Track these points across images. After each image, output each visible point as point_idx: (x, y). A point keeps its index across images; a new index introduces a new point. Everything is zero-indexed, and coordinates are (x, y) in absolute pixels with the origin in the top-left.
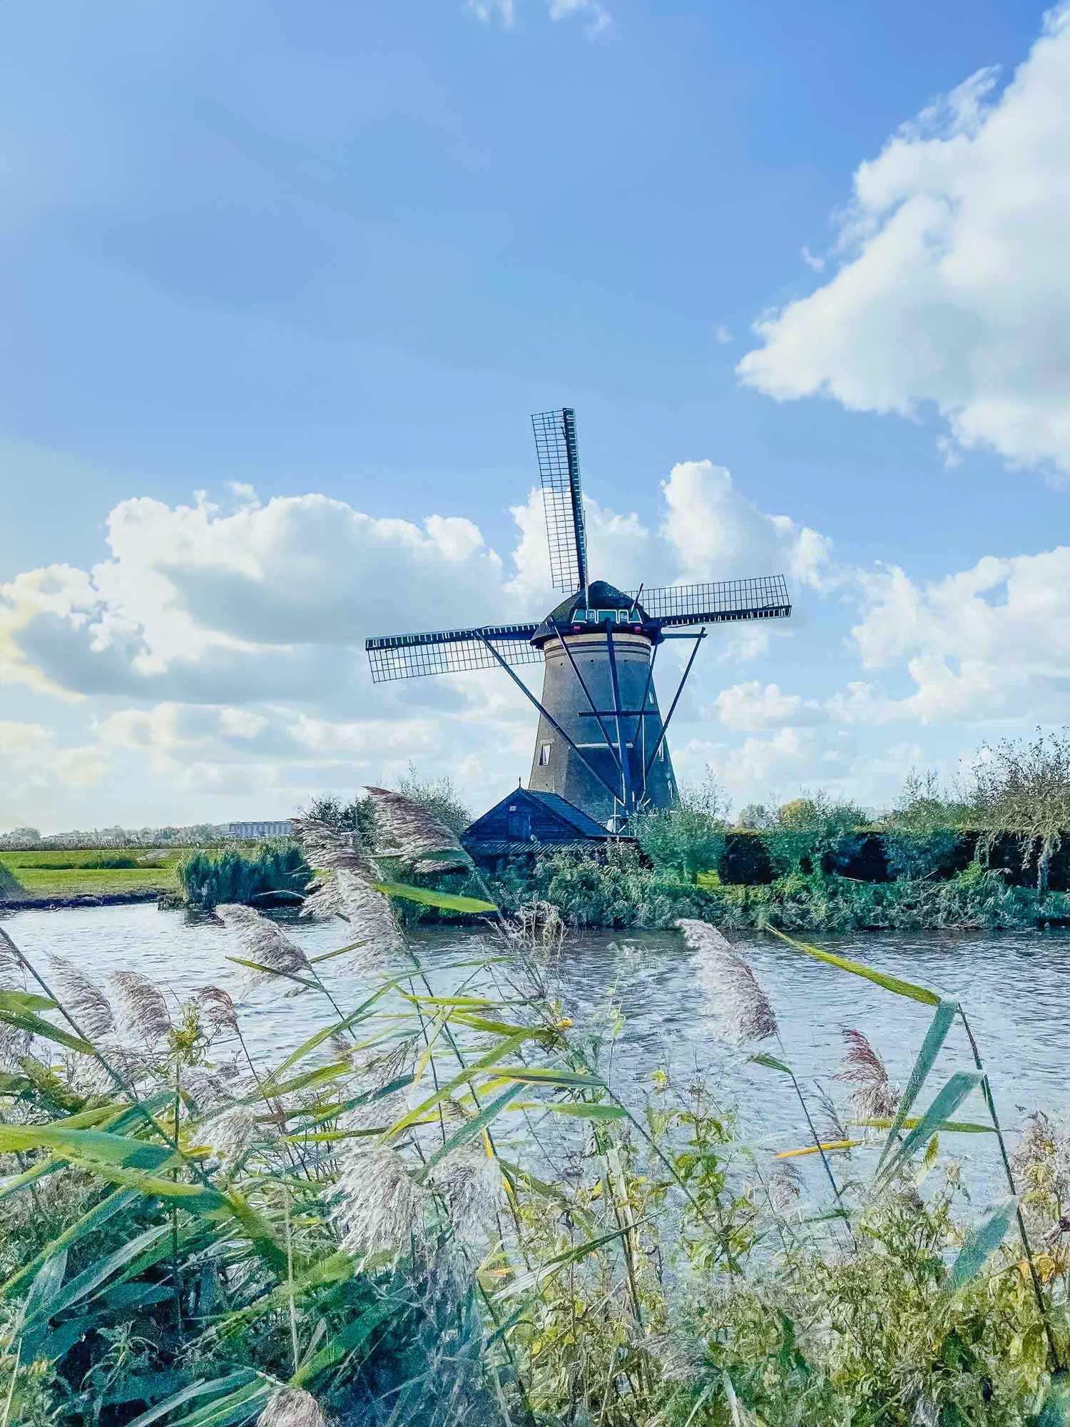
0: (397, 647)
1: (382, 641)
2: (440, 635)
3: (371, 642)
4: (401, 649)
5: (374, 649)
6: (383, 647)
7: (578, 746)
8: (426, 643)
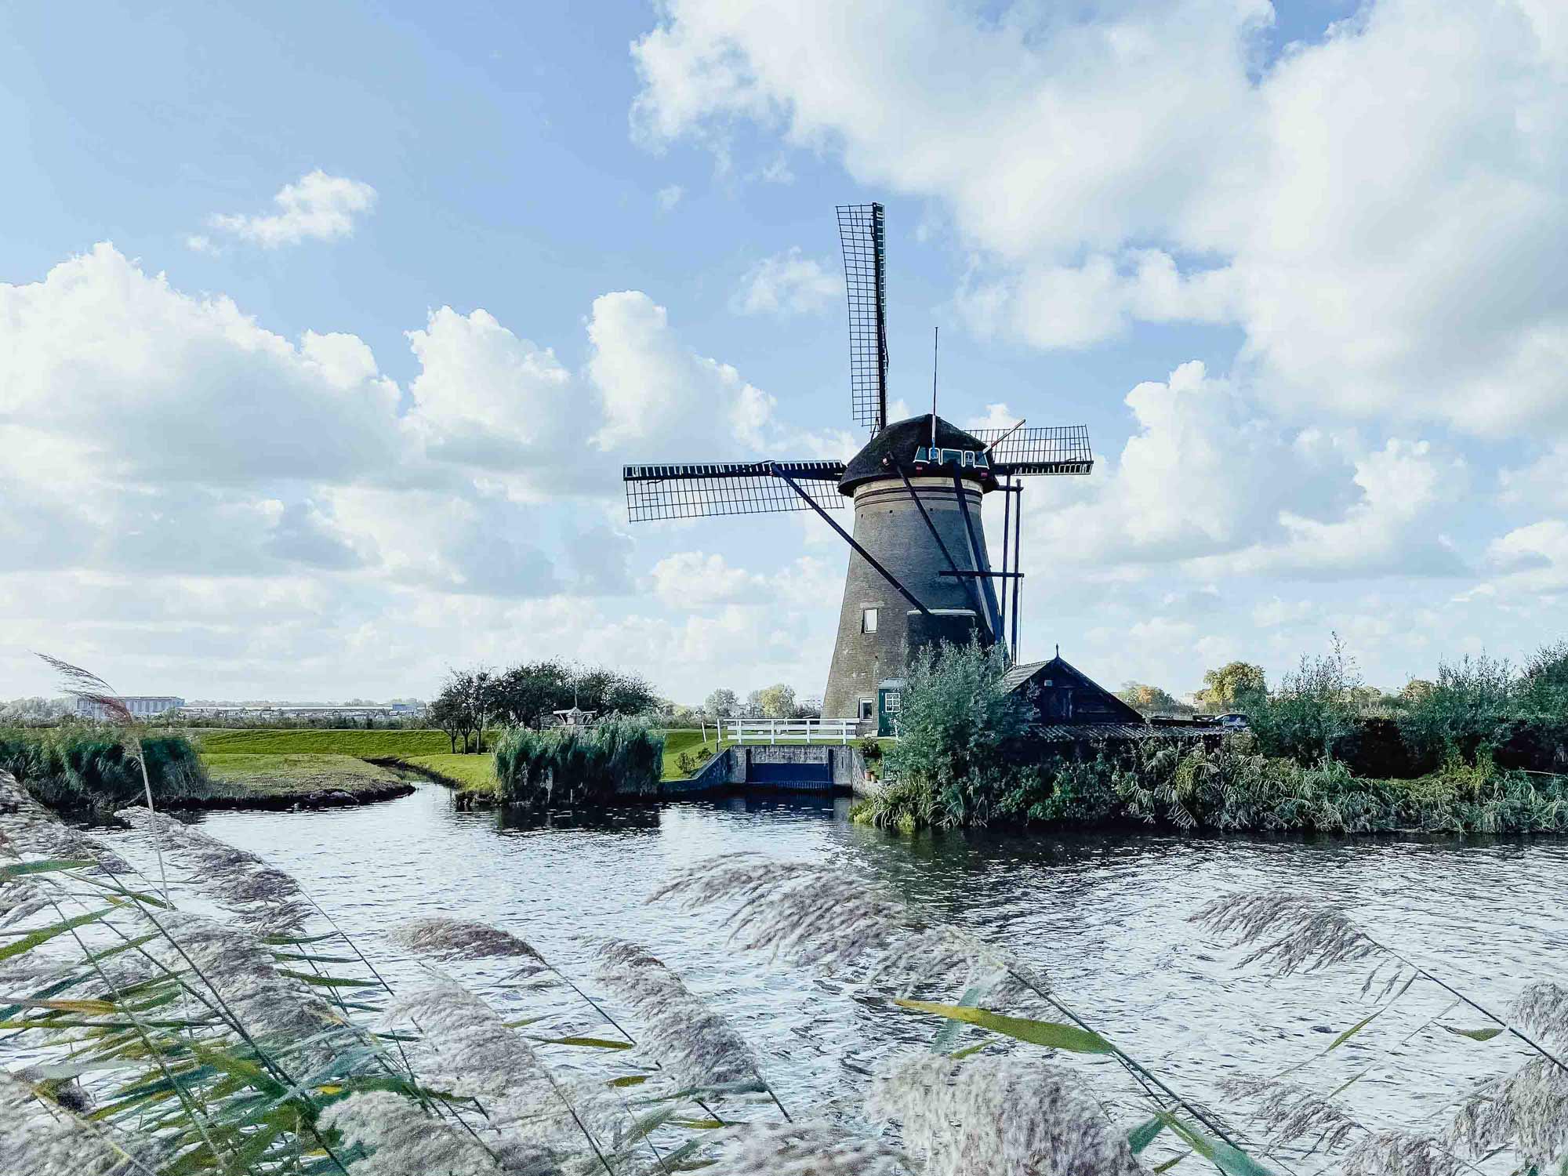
0: (662, 478)
1: (643, 470)
2: (713, 468)
3: (630, 470)
4: (666, 482)
5: (634, 479)
6: (644, 478)
7: (931, 611)
8: (698, 477)
